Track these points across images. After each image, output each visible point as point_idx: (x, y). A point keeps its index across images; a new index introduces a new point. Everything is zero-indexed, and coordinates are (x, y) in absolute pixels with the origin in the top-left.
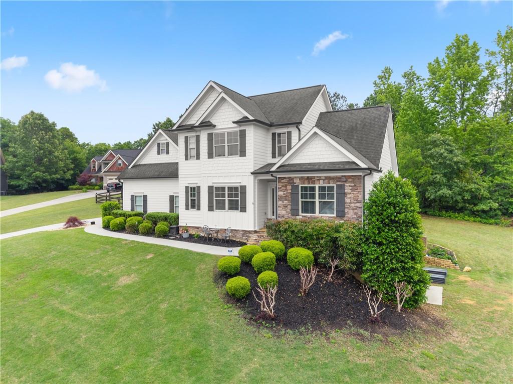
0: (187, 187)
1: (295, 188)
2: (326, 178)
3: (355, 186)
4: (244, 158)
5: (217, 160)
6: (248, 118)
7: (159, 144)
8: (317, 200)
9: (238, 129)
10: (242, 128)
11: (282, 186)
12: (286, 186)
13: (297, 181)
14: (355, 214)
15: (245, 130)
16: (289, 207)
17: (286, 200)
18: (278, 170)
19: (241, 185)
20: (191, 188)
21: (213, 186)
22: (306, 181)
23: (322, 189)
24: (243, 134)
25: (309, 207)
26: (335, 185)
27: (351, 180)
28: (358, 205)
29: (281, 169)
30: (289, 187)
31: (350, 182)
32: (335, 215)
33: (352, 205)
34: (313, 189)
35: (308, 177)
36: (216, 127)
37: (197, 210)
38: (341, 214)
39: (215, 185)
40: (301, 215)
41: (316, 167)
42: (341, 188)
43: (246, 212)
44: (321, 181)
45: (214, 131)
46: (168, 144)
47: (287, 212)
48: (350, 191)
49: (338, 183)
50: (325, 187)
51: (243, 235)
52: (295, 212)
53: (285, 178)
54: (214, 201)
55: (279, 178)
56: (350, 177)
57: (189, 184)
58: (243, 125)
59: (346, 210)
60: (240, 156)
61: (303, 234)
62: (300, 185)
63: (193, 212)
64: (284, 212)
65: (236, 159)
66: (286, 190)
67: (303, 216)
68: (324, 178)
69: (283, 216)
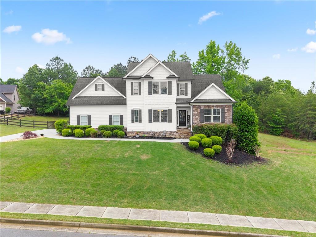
0: (132, 111)
1: (202, 110)
2: (216, 106)
3: (229, 109)
4: (171, 95)
5: (154, 96)
6: (175, 76)
7: (96, 85)
8: (212, 116)
9: (167, 81)
10: (170, 80)
11: (195, 109)
12: (197, 109)
13: (203, 107)
14: (229, 121)
15: (171, 81)
16: (199, 119)
17: (197, 116)
18: (195, 102)
19: (169, 109)
20: (135, 111)
21: (152, 110)
22: (207, 107)
23: (214, 110)
24: (170, 83)
25: (208, 119)
26: (220, 109)
27: (227, 107)
28: (230, 117)
29: (196, 101)
30: (199, 110)
31: (227, 108)
32: (220, 122)
33: (228, 117)
34: (210, 110)
35: (208, 105)
36: (154, 79)
37: (140, 122)
38: (223, 121)
39: (153, 109)
40: (205, 123)
41: (213, 101)
42: (223, 110)
43: (171, 122)
44: (214, 107)
45: (152, 81)
46: (103, 85)
47: (197, 121)
48: (227, 111)
49: (222, 108)
50: (216, 110)
51: (170, 134)
52: (201, 121)
53: (196, 105)
54: (153, 117)
55: (193, 105)
56: (227, 105)
57: (134, 108)
58: (171, 79)
59: (225, 120)
60: (168, 94)
61: (215, 130)
62: (204, 109)
63: (137, 124)
64: (196, 122)
65: (166, 96)
66: (197, 111)
67: (206, 123)
68: (215, 106)
69: (196, 123)
